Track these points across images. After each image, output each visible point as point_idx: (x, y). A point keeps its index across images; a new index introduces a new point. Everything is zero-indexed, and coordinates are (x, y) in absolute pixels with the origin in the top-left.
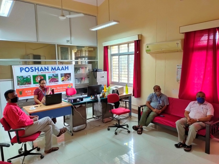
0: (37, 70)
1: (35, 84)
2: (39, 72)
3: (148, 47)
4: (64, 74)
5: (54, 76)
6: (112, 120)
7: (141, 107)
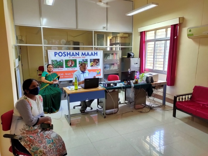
3: (190, 31)
6: (145, 107)
7: (178, 96)
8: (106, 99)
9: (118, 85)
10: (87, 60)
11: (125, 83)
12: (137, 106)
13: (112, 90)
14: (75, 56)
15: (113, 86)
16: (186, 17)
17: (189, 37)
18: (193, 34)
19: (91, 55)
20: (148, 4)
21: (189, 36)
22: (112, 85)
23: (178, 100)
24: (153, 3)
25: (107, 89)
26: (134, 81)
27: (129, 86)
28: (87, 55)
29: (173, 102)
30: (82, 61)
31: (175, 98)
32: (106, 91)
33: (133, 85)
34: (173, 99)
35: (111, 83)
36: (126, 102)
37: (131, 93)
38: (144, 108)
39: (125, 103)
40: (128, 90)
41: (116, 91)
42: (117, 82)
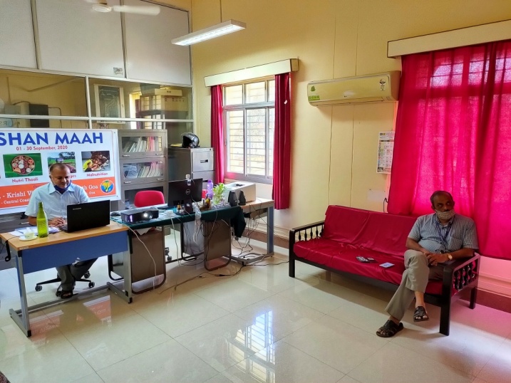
0: (15, 142)
1: (11, 179)
2: (22, 146)
3: (313, 89)
4: (92, 152)
5: (65, 158)
6: (229, 262)
9: (162, 216)
10: (73, 153)
11: (179, 209)
12: (212, 263)
13: (146, 230)
14: (34, 143)
15: (148, 219)
16: (306, 59)
17: (311, 103)
18: (318, 97)
19: (84, 141)
21: (313, 100)
22: (146, 215)
23: (297, 239)
24: (234, 22)
25: (133, 228)
26: (201, 203)
27: (189, 217)
28: (71, 143)
29: (288, 244)
30: (58, 157)
31: (292, 234)
32: (130, 234)
33: (198, 213)
35: (144, 212)
36: (185, 255)
37: (195, 232)
38: (229, 266)
39: (183, 258)
40: (188, 225)
41: (157, 231)
42: (159, 208)
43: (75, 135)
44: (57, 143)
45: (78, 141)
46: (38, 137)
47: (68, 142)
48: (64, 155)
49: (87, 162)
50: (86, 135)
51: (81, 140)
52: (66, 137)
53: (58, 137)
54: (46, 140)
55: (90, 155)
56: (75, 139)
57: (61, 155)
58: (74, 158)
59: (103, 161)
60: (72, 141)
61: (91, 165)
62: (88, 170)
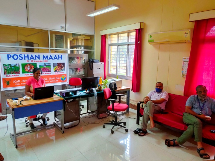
0: (26, 58)
1: (24, 74)
2: (29, 60)
3: (151, 37)
4: (57, 63)
5: (46, 66)
6: (108, 115)
7: (141, 103)
8: (64, 110)
9: (79, 94)
10: (50, 64)
11: (86, 91)
12: (101, 115)
13: (71, 100)
14: (34, 59)
15: (71, 95)
16: (147, 22)
17: (149, 43)
18: (153, 40)
19: (54, 58)
20: (109, 5)
21: (151, 42)
22: (71, 93)
23: (141, 107)
24: (115, 5)
25: (66, 99)
26: (97, 88)
27: (91, 94)
28: (49, 59)
30: (44, 65)
31: (139, 104)
32: (64, 101)
33: (96, 92)
34: (137, 105)
35: (70, 92)
36: (89, 111)
38: (108, 117)
39: (88, 113)
40: (91, 98)
43: (51, 56)
44: (43, 59)
45: (52, 58)
46: (36, 56)
47: (48, 59)
48: (46, 64)
49: (56, 67)
50: (56, 56)
51: (53, 58)
52: (47, 56)
53: (44, 57)
54: (39, 58)
55: (57, 65)
56: (51, 57)
57: (45, 64)
58: (50, 66)
59: (62, 67)
60: (50, 58)
61: (57, 69)
62: (56, 71)
